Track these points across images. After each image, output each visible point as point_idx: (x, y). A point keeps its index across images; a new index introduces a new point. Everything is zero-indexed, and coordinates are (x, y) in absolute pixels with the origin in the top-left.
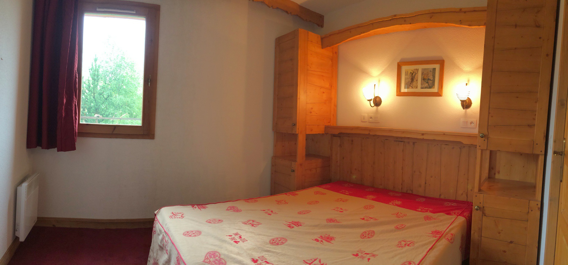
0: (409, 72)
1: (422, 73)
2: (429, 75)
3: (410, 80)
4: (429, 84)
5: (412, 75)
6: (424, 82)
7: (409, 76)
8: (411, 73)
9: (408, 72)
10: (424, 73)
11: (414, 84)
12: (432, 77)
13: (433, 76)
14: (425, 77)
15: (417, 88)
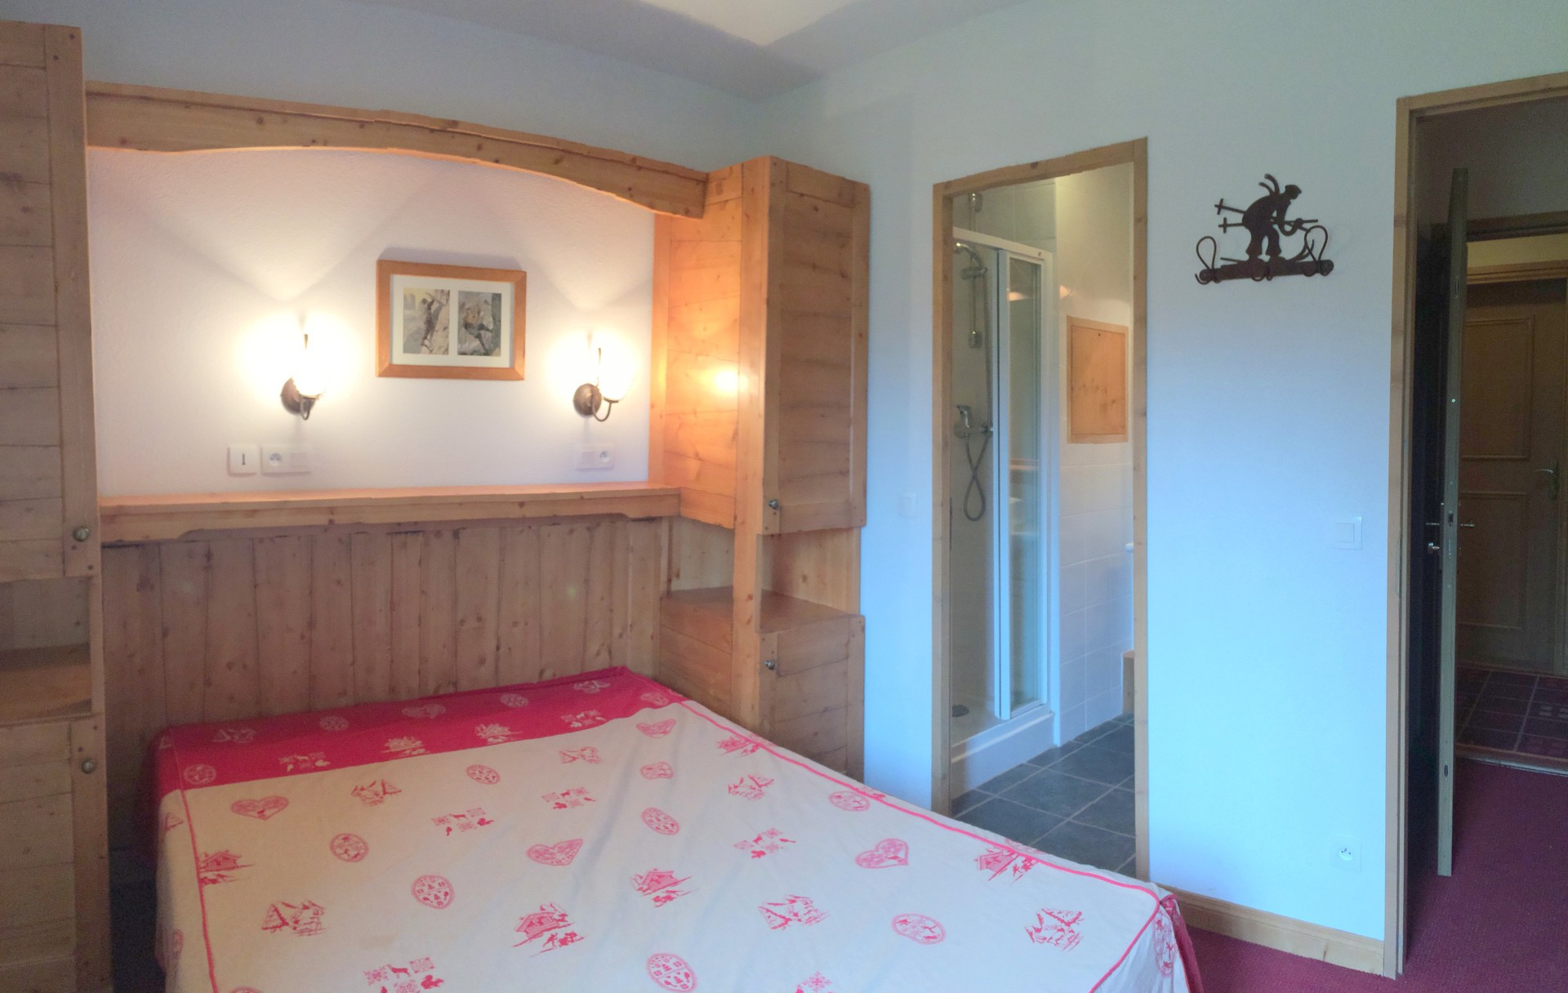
0: (418, 300)
1: (462, 306)
2: (482, 314)
3: (423, 326)
4: (485, 342)
5: (429, 308)
6: (468, 334)
7: (419, 313)
8: (424, 301)
9: (413, 297)
10: (467, 307)
11: (437, 337)
12: (491, 319)
13: (494, 319)
14: (470, 320)
15: (446, 351)
